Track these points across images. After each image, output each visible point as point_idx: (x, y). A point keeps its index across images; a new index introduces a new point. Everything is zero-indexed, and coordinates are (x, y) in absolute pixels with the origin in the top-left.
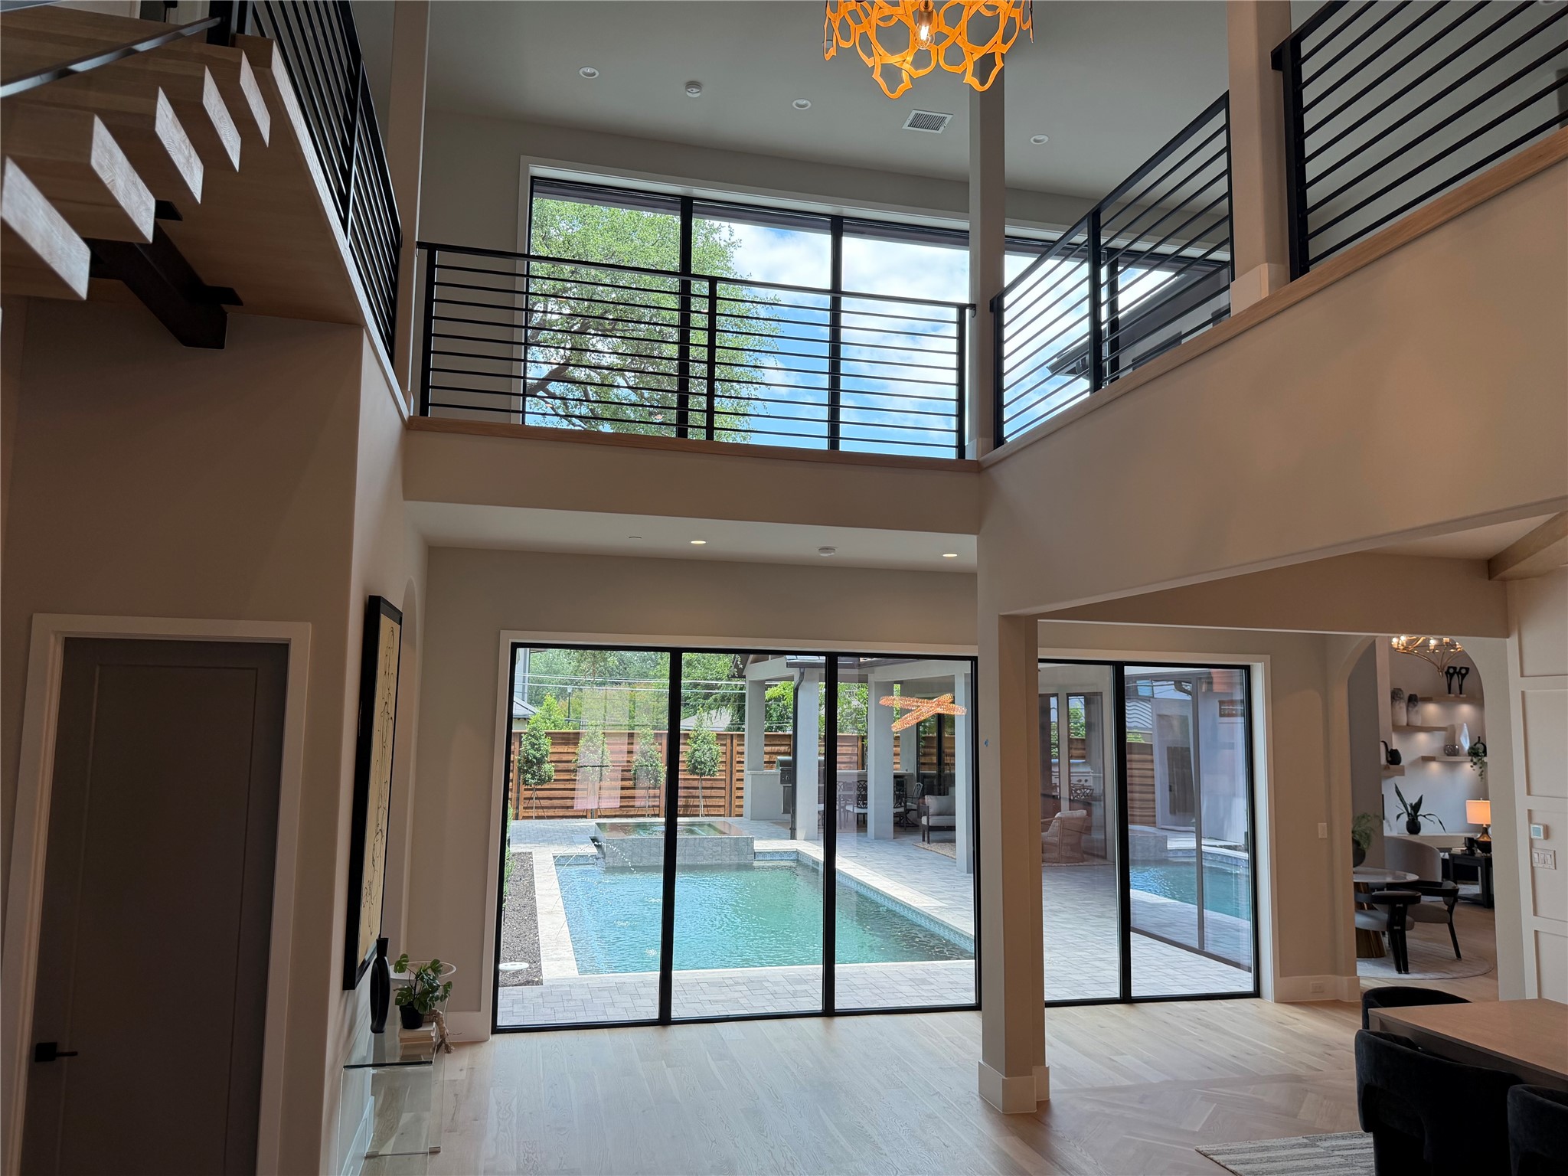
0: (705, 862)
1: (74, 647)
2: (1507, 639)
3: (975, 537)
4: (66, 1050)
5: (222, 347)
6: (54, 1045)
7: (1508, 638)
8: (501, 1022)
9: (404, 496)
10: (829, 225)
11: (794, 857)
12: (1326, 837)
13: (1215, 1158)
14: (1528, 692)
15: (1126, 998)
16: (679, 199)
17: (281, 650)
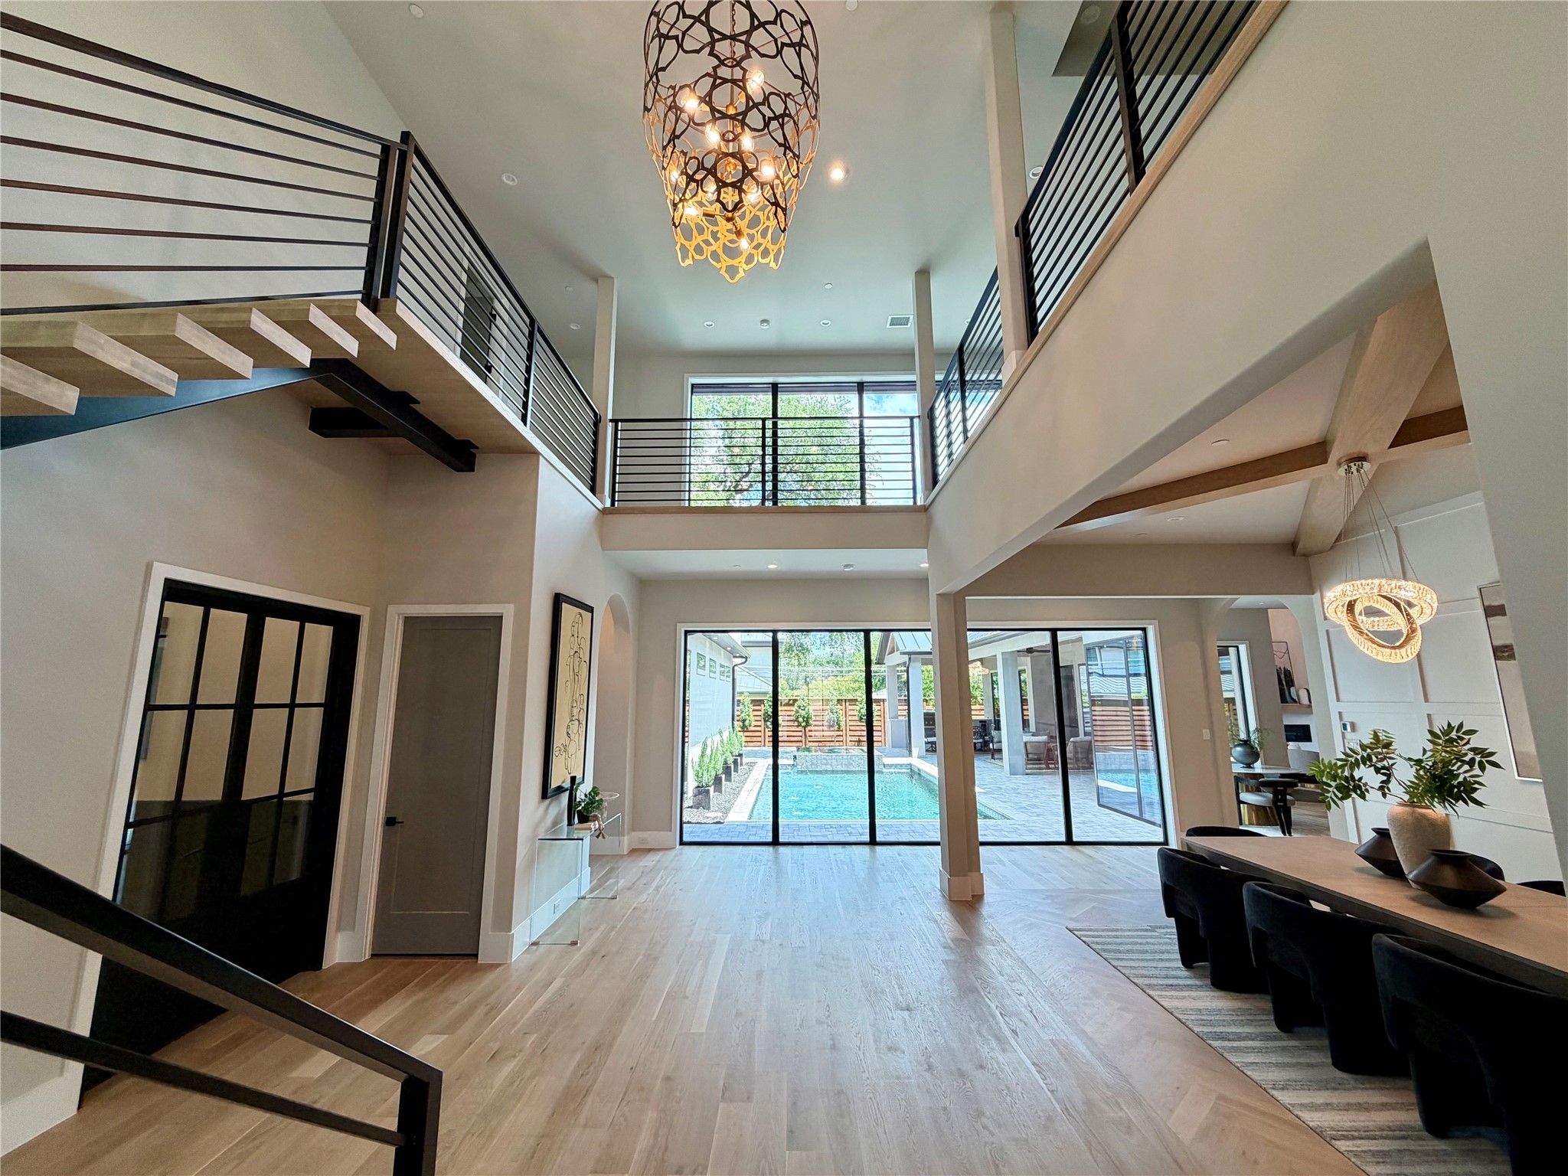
0: (854, 769)
1: (410, 622)
2: (1313, 596)
3: (926, 550)
4: (400, 821)
5: (473, 471)
6: (395, 818)
7: (1313, 594)
8: (686, 839)
9: (602, 548)
10: (856, 388)
11: (909, 767)
12: (1209, 738)
13: (1076, 933)
14: (1331, 630)
15: (1069, 841)
16: (771, 386)
17: (498, 619)
